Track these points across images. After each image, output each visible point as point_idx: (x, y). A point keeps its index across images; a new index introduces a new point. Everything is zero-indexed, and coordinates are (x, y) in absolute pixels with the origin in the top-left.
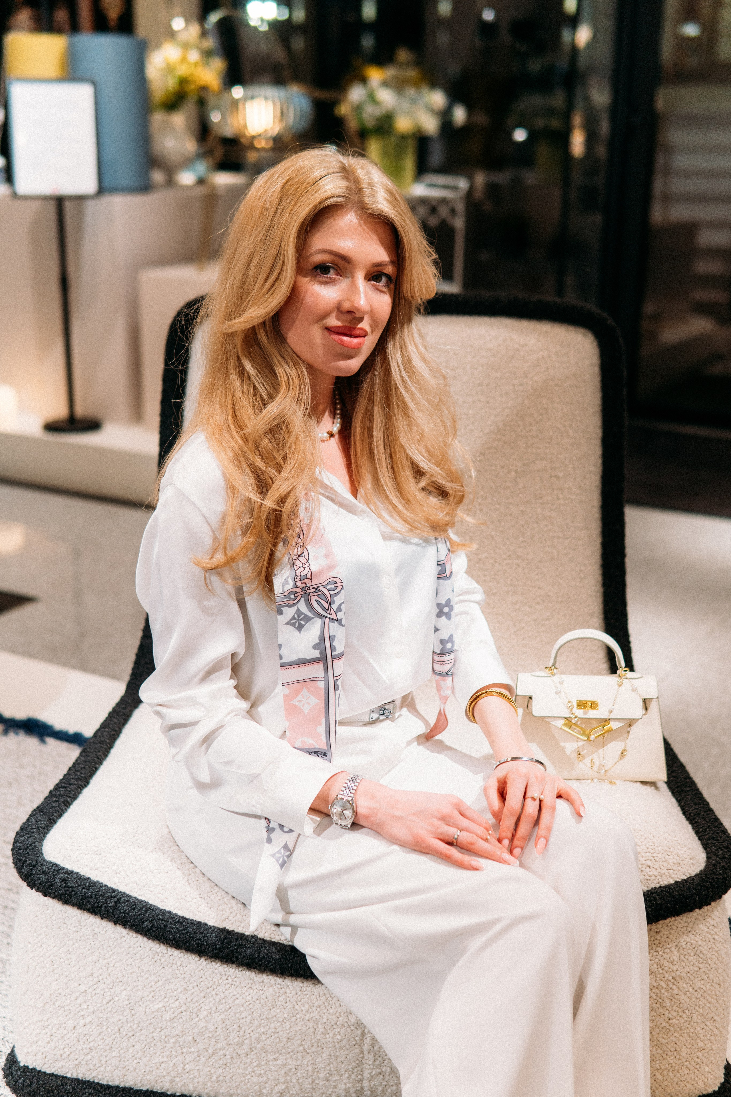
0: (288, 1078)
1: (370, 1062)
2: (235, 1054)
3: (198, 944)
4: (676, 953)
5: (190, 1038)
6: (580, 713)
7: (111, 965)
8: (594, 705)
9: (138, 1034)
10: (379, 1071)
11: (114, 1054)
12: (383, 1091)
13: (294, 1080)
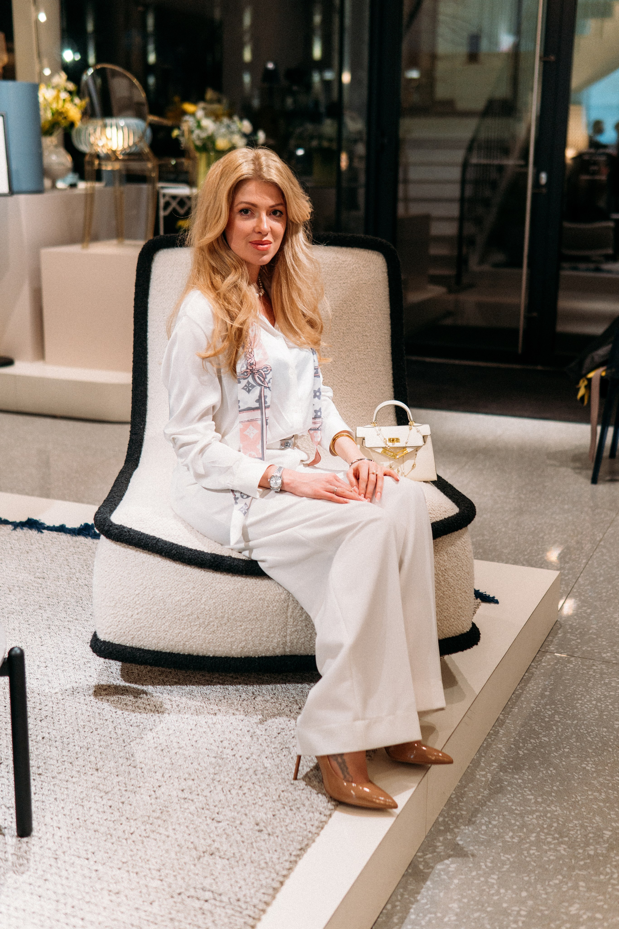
0: (247, 637)
1: (291, 624)
2: (219, 624)
3: (201, 560)
4: (446, 556)
5: (196, 616)
6: (390, 444)
7: (153, 578)
8: (398, 440)
9: (167, 617)
10: (295, 629)
11: (153, 629)
12: (297, 643)
13: (250, 639)
